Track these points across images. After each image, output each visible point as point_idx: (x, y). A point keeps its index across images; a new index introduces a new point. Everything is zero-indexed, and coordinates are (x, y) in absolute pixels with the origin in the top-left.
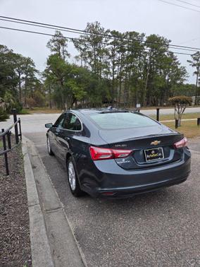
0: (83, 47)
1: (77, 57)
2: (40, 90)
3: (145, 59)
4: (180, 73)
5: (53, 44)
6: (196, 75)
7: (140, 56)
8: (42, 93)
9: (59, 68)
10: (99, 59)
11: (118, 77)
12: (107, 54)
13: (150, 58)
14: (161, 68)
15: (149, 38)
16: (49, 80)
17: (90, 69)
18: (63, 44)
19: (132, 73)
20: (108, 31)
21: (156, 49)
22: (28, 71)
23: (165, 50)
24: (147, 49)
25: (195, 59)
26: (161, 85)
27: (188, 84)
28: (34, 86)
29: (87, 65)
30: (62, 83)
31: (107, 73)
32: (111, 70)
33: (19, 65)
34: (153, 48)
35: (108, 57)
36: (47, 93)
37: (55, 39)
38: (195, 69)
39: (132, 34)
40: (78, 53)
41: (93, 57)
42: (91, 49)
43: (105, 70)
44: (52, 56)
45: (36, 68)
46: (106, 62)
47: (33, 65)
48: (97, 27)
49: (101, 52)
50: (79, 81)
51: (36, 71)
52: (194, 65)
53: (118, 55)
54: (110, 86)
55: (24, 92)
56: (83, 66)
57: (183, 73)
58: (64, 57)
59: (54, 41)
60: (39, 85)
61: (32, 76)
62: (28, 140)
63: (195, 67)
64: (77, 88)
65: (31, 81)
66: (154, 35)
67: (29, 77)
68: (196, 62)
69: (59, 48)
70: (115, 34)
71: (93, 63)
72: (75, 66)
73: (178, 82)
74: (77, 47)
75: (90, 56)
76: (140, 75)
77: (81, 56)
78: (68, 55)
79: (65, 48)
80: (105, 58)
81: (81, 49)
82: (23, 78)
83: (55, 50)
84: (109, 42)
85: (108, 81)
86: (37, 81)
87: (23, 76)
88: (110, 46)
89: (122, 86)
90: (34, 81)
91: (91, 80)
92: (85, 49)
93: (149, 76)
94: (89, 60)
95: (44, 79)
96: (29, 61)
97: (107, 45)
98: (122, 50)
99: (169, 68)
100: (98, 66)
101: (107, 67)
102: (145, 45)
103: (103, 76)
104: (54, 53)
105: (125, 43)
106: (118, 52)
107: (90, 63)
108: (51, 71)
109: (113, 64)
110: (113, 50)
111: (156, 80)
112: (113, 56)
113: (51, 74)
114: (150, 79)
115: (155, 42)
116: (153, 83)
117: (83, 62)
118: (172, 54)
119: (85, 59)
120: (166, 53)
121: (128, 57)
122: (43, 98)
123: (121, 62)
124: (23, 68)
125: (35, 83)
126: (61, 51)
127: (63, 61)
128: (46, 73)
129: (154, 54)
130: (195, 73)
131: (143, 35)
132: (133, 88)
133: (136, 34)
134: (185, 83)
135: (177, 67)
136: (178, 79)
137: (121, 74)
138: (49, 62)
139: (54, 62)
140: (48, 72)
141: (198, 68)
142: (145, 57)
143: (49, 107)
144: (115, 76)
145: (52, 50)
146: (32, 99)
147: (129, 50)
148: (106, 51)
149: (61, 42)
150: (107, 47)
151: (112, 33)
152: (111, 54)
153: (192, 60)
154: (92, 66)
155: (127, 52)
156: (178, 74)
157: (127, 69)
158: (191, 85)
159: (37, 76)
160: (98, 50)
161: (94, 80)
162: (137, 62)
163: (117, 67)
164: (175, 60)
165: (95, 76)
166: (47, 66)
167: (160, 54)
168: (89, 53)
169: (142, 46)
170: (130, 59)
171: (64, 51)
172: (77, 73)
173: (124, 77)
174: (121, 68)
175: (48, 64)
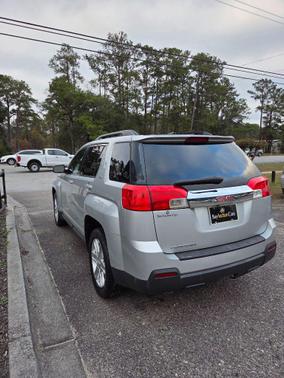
0: (102, 68)
1: (93, 82)
2: (39, 128)
3: (191, 88)
4: (238, 109)
5: (58, 63)
6: (259, 112)
7: (184, 82)
8: (41, 133)
9: (65, 97)
10: (125, 85)
11: (152, 112)
12: (137, 78)
13: (198, 85)
14: (213, 99)
15: (195, 58)
16: (52, 115)
17: (113, 99)
18: (73, 64)
19: (171, 107)
20: (139, 46)
21: (206, 73)
22: (21, 101)
23: (218, 75)
24: (193, 74)
25: (258, 89)
26: (213, 124)
27: (248, 124)
28: (30, 122)
29: (108, 93)
30: (71, 120)
31: (136, 106)
32: (143, 101)
33: (7, 92)
34: (201, 72)
35: (139, 82)
36: (48, 132)
37: (62, 55)
38: (258, 103)
39: (172, 52)
40: (95, 76)
41: (117, 82)
42: (113, 70)
43: (133, 101)
44: (57, 79)
45: (33, 97)
46: (136, 91)
47: (29, 91)
48: (122, 39)
49: (127, 75)
50: (96, 116)
51: (33, 101)
52: (257, 97)
53: (153, 81)
54: (141, 124)
55: (14, 132)
56: (103, 94)
57: (243, 109)
58: (75, 81)
59: (59, 58)
60: (36, 121)
61: (27, 107)
62: (17, 203)
63: (259, 101)
64: (93, 126)
65: (23, 116)
66: (202, 54)
67: (22, 109)
68: (259, 93)
69: (68, 68)
70: (148, 50)
71: (116, 91)
72: (90, 94)
73: (236, 120)
74: (93, 67)
75: (112, 81)
76: (182, 109)
77: (100, 80)
78: (80, 78)
79: (76, 68)
81: (99, 70)
82: (13, 110)
83: (62, 71)
84: (139, 62)
85: (137, 117)
86: (34, 115)
87: (14, 107)
88: (141, 67)
89: (158, 125)
90: (30, 115)
91: (115, 115)
92: (105, 71)
93: (196, 111)
94: (110, 87)
95: (45, 113)
96: (22, 86)
97: (136, 65)
98: (159, 74)
99: (223, 101)
100: (124, 96)
101: (136, 97)
102: (190, 67)
103: (131, 110)
104: (59, 75)
105: (161, 64)
106: (153, 76)
107: (112, 91)
108: (55, 101)
109: (145, 92)
110: (145, 74)
111: (206, 116)
112: (146, 81)
113: (56, 105)
114: (198, 116)
115: (204, 63)
116: (202, 121)
117: (103, 89)
118: (227, 81)
119: (105, 85)
120: (219, 80)
121: (166, 84)
122: (43, 139)
123: (157, 91)
124: (13, 96)
125: (31, 119)
126: (70, 72)
127: (74, 87)
128: (47, 104)
129: (203, 80)
130: (259, 108)
131: (187, 53)
133: (177, 52)
134: (245, 121)
135: (234, 99)
136: (236, 116)
137: (157, 107)
138: (52, 89)
139: (61, 89)
140: (51, 103)
141: (262, 102)
142: (189, 85)
144: (149, 110)
145: (58, 71)
146: (26, 142)
147: (168, 74)
148: (136, 75)
149: (71, 60)
150: (136, 69)
151: (143, 48)
152: (142, 78)
153: (254, 90)
154: (116, 95)
155: (164, 77)
156: (235, 110)
157: (166, 101)
158: (253, 125)
159: (34, 107)
160: (123, 72)
161: (118, 115)
162: (179, 91)
163: (151, 97)
164: (231, 89)
165: (120, 109)
166: (49, 93)
167: (211, 81)
168: (111, 76)
169: (186, 69)
170: (169, 87)
171: (74, 73)
172: (93, 105)
173: (161, 112)
174: (156, 99)
175: (51, 91)
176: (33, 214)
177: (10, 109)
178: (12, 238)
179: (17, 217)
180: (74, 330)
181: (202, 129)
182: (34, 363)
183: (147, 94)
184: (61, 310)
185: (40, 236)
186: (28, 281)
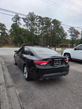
0: (27, 21)
1: (24, 25)
2: (7, 38)
3: (52, 28)
4: (65, 35)
5: (14, 19)
6: (70, 36)
9: (16, 29)
10: (33, 27)
12: (37, 25)
13: (54, 28)
14: (58, 32)
16: (12, 34)
18: (18, 20)
19: (46, 33)
20: (37, 16)
21: (56, 25)
22: (3, 29)
23: (59, 26)
24: (53, 25)
26: (57, 39)
28: (5, 36)
29: (28, 29)
30: (17, 36)
32: (38, 32)
35: (37, 26)
36: (10, 39)
37: (15, 17)
39: (47, 18)
41: (31, 26)
42: (30, 22)
43: (35, 31)
44: (14, 24)
45: (6, 28)
46: (36, 28)
47: (5, 27)
48: (33, 14)
49: (34, 24)
50: (24, 35)
51: (6, 29)
52: (70, 32)
53: (41, 26)
54: (37, 38)
56: (27, 29)
58: (19, 25)
59: (15, 18)
60: (7, 35)
62: (1, 58)
64: (23, 38)
66: (55, 19)
67: (3, 32)
68: (71, 31)
69: (17, 21)
70: (40, 17)
71: (30, 28)
72: (23, 29)
73: (64, 38)
74: (24, 21)
75: (30, 25)
76: (49, 34)
77: (26, 25)
79: (19, 21)
80: (36, 26)
81: (26, 22)
85: (37, 36)
87: (1, 31)
90: (5, 33)
91: (30, 35)
94: (29, 27)
95: (10, 33)
96: (3, 25)
97: (37, 21)
98: (43, 24)
99: (60, 33)
100: (33, 30)
101: (36, 30)
103: (34, 34)
104: (14, 23)
106: (41, 25)
107: (29, 28)
110: (39, 24)
111: (55, 37)
112: (39, 26)
113: (13, 31)
114: (53, 36)
115: (56, 22)
116: (54, 38)
118: (62, 27)
119: (28, 26)
121: (45, 27)
122: (9, 41)
123: (42, 29)
125: (5, 35)
126: (17, 22)
127: (18, 26)
128: (10, 31)
129: (55, 26)
130: (70, 35)
131: (51, 19)
132: (46, 39)
133: (48, 18)
134: (66, 39)
135: (64, 32)
136: (64, 37)
137: (42, 33)
138: (12, 26)
139: (15, 27)
141: (71, 33)
142: (51, 28)
143: (11, 45)
144: (40, 34)
145: (14, 22)
146: (4, 41)
150: (36, 22)
152: (38, 25)
153: (69, 30)
154: (30, 29)
155: (44, 25)
157: (44, 32)
158: (69, 40)
159: (6, 31)
161: (31, 35)
162: (48, 29)
163: (40, 31)
164: (63, 29)
165: (31, 33)
166: (11, 28)
167: (57, 27)
168: (29, 24)
169: (51, 23)
171: (19, 22)
172: (24, 32)
173: (43, 35)
174: (42, 31)
175: (12, 27)
181: (54, 40)
183: (39, 29)
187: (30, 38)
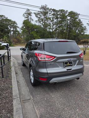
1: (36, 21)
2: (19, 36)
3: (68, 22)
5: (25, 15)
7: (65, 21)
8: (20, 37)
9: (28, 26)
10: (46, 22)
11: (55, 31)
12: (50, 19)
13: (70, 22)
14: (75, 26)
15: (69, 13)
16: (24, 31)
17: (42, 26)
19: (61, 29)
20: (51, 9)
21: (73, 18)
22: (14, 27)
23: (77, 18)
24: (69, 18)
26: (74, 35)
27: (86, 35)
29: (41, 25)
30: (29, 33)
31: (50, 29)
32: (52, 27)
33: (10, 24)
34: (71, 17)
35: (51, 21)
36: (22, 37)
37: (27, 12)
39: (62, 11)
40: (37, 19)
41: (44, 21)
42: (43, 17)
43: (49, 27)
46: (50, 24)
47: (17, 24)
48: (46, 7)
50: (37, 32)
51: (18, 27)
53: (55, 20)
54: (51, 35)
55: (12, 37)
56: (39, 25)
57: (85, 29)
59: (26, 13)
60: (19, 33)
61: (16, 29)
62: (14, 59)
64: (36, 35)
65: (15, 31)
66: (72, 11)
67: (14, 30)
70: (54, 10)
71: (43, 24)
72: (35, 25)
73: (82, 33)
74: (36, 16)
76: (65, 29)
77: (38, 20)
78: (32, 20)
80: (49, 21)
81: (38, 17)
82: (12, 30)
83: (27, 17)
84: (51, 14)
85: (50, 32)
86: (18, 32)
87: (12, 29)
88: (51, 16)
89: (57, 35)
90: (17, 31)
92: (40, 17)
93: (69, 30)
94: (42, 22)
95: (21, 31)
96: (14, 23)
98: (57, 18)
99: (78, 27)
100: (46, 25)
101: (50, 26)
102: (68, 16)
103: (48, 30)
104: (26, 19)
105: (58, 15)
107: (42, 24)
108: (24, 27)
109: (53, 24)
110: (53, 18)
111: (72, 32)
112: (53, 20)
113: (25, 29)
114: (70, 32)
115: (72, 14)
116: (71, 34)
118: (80, 20)
119: (40, 22)
120: (77, 20)
122: (21, 39)
123: (57, 24)
124: (12, 26)
125: (17, 33)
126: (29, 18)
127: (30, 22)
128: (22, 28)
129: (72, 20)
131: (67, 11)
132: (62, 36)
133: (64, 11)
135: (82, 26)
137: (56, 29)
139: (26, 23)
140: (23, 28)
142: (67, 22)
143: (23, 44)
144: (54, 30)
145: (25, 18)
146: (16, 40)
147: (60, 18)
149: (30, 14)
151: (52, 10)
152: (52, 19)
154: (43, 25)
155: (59, 19)
156: (82, 30)
157: (59, 27)
158: (88, 35)
159: (18, 29)
160: (46, 18)
161: (44, 32)
162: (63, 24)
163: (54, 26)
164: (81, 23)
165: (45, 30)
166: (23, 25)
167: (75, 20)
168: (42, 19)
169: (66, 16)
170: (60, 22)
171: (30, 18)
172: (36, 28)
173: (58, 31)
174: (56, 26)
175: (23, 24)
176: (18, 62)
177: (11, 30)
178: (13, 69)
179: (14, 63)
180: (32, 97)
181: (71, 36)
182: (20, 106)
183: (53, 25)
184: (28, 91)
185: (21, 69)
186: (18, 82)
187: (44, 35)
